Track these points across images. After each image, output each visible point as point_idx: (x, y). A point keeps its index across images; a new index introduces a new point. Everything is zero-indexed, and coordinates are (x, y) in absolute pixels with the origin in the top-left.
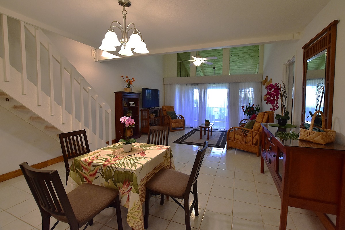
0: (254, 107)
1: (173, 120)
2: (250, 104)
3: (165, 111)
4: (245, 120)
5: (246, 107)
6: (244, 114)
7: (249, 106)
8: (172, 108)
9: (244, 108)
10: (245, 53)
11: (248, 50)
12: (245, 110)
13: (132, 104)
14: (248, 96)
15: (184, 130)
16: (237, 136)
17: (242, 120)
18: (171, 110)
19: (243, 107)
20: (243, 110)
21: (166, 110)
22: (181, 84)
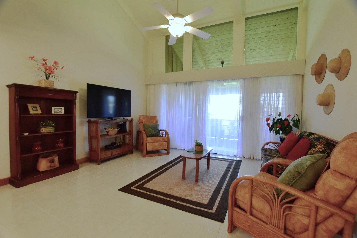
0: (290, 119)
1: (149, 139)
2: (280, 115)
3: (142, 124)
4: (273, 143)
5: (274, 119)
6: (271, 132)
7: (280, 118)
8: (154, 119)
9: (269, 122)
10: (270, 32)
11: (276, 26)
12: (271, 124)
13: (58, 110)
14: (277, 100)
15: (168, 153)
16: (258, 203)
17: (267, 144)
18: (152, 122)
19: (268, 120)
20: (268, 125)
21: (143, 122)
22: (169, 83)
